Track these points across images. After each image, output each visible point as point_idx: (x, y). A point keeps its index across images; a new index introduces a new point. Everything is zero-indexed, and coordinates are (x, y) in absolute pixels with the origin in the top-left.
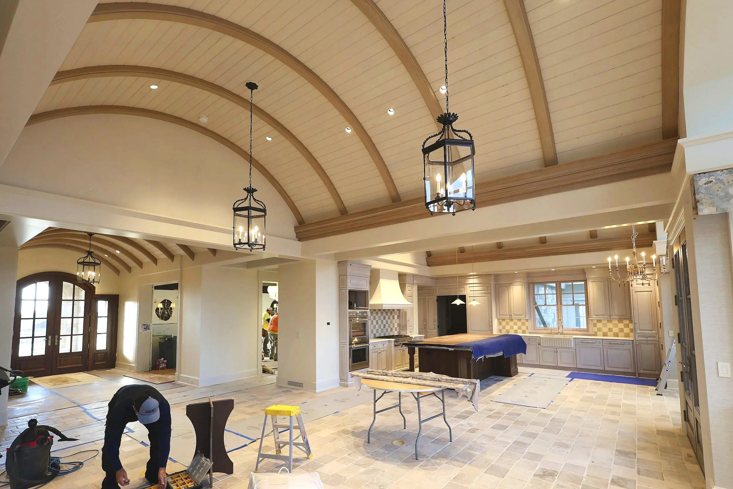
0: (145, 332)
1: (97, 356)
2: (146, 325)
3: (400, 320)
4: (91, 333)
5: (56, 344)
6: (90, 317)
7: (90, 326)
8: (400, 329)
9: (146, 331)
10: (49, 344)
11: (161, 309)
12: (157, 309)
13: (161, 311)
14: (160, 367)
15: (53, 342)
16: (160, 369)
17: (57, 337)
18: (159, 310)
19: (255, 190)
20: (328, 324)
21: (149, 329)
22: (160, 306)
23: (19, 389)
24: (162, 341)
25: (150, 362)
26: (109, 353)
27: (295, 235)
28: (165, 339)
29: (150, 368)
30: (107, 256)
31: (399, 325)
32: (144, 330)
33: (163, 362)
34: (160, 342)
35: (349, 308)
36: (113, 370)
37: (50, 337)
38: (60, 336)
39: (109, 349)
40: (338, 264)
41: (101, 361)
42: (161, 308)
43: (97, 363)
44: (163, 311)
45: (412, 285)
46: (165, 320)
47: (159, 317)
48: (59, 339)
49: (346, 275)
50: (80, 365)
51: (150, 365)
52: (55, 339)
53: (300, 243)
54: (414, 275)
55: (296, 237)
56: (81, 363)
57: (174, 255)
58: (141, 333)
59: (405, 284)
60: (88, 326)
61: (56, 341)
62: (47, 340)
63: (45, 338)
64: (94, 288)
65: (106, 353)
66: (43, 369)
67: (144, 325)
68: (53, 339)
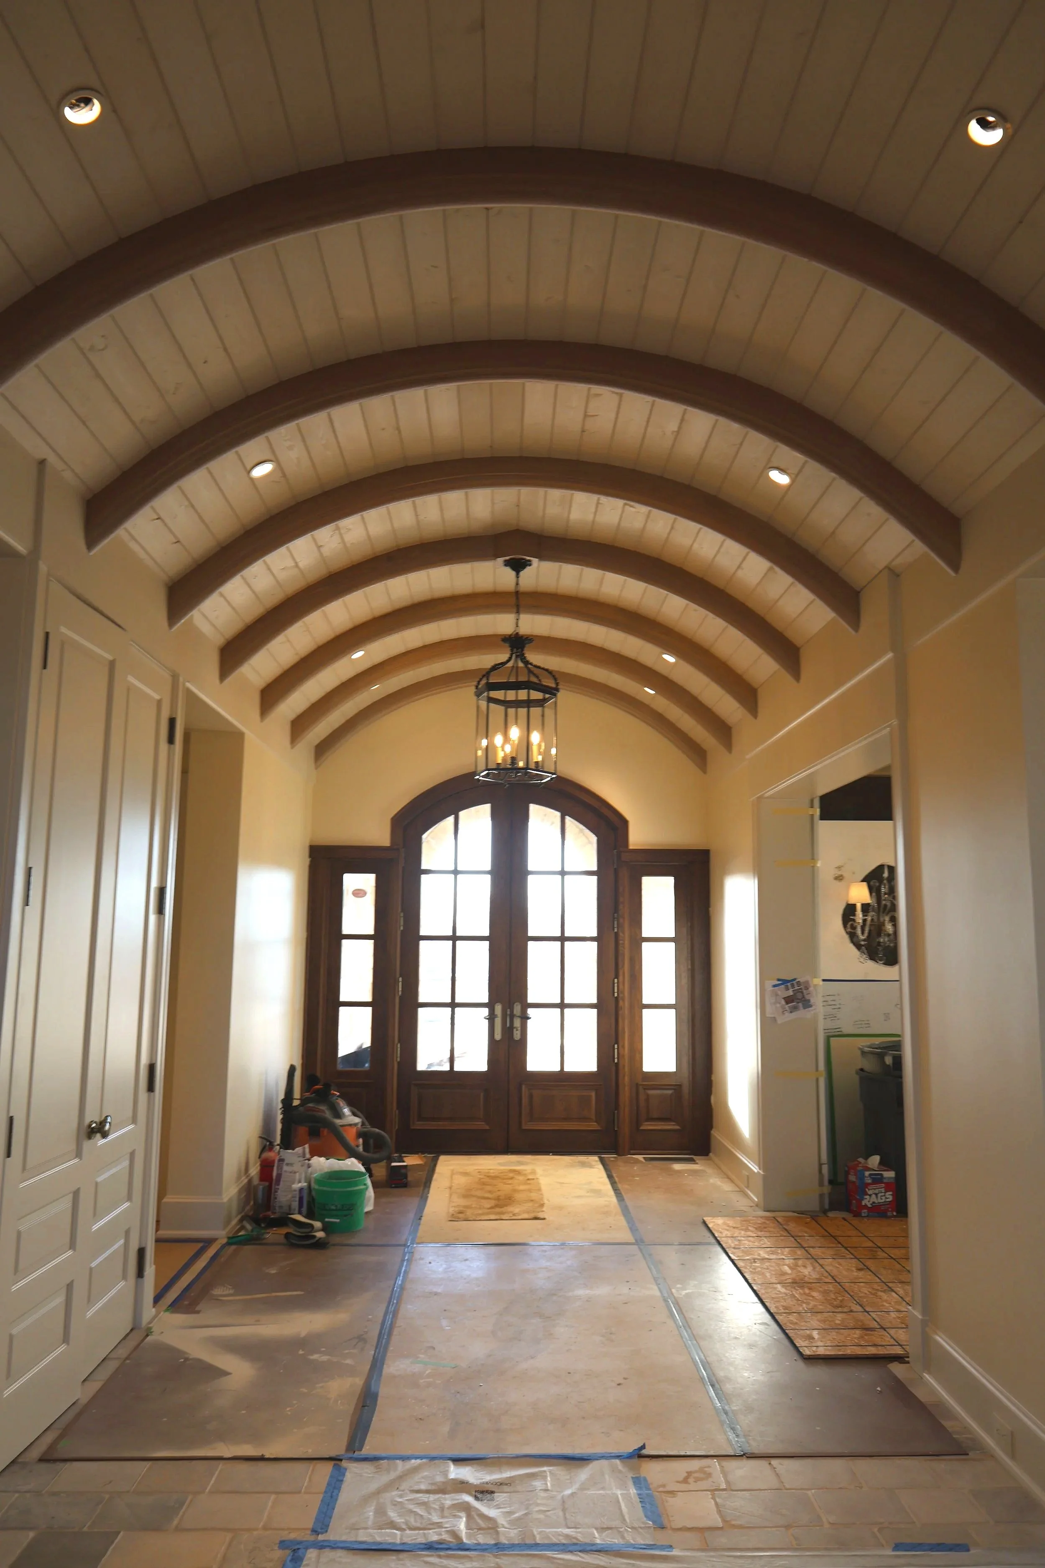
0: (789, 1017)
1: (648, 1095)
2: (793, 986)
4: (621, 1003)
5: (517, 1035)
6: (617, 934)
7: (617, 977)
9: (795, 1015)
10: (498, 1036)
11: (866, 908)
12: (849, 911)
13: (865, 921)
14: (867, 1201)
15: (508, 1031)
16: (864, 1212)
17: (517, 1009)
18: (854, 915)
21: (807, 1004)
22: (860, 894)
23: (318, 1224)
24: (869, 1065)
25: (820, 1165)
26: (686, 1090)
28: (881, 1056)
29: (821, 1196)
30: (652, 692)
32: (783, 1007)
33: (877, 1180)
34: (862, 1070)
36: (701, 1165)
37: (498, 1008)
38: (526, 1006)
39: (686, 1072)
41: (660, 1119)
42: (863, 905)
43: (647, 1126)
44: (875, 918)
46: (886, 964)
47: (858, 947)
48: (525, 1018)
50: (594, 1126)
51: (821, 1184)
52: (512, 1016)
56: (593, 1117)
57: (858, 590)
58: (774, 1019)
60: (613, 974)
61: (517, 1023)
62: (491, 1018)
63: (485, 1011)
64: (625, 822)
65: (678, 1088)
66: (482, 1125)
67: (784, 982)
68: (509, 1016)
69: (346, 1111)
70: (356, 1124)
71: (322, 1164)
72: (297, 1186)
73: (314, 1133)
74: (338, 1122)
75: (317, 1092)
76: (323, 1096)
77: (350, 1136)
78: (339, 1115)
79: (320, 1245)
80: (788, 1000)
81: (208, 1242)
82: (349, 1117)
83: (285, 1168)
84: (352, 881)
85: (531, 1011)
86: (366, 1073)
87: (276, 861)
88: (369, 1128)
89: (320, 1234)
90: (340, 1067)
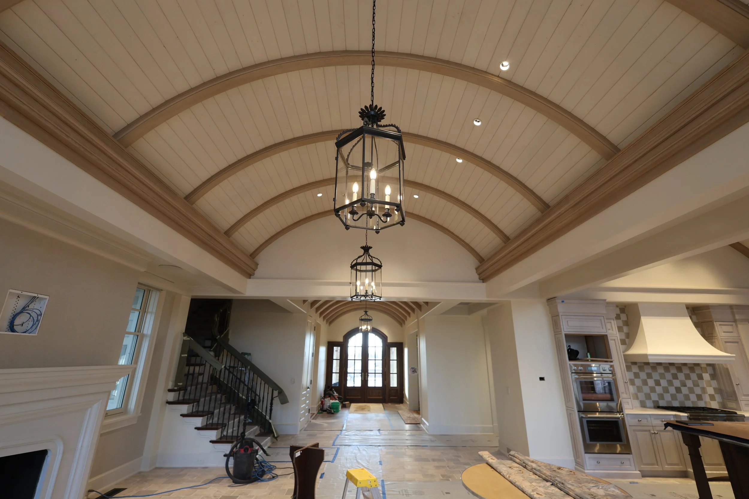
0: (413, 374)
1: (391, 391)
2: (414, 369)
3: (719, 383)
4: (386, 373)
5: (366, 379)
6: (385, 359)
8: (723, 397)
10: (363, 379)
15: (365, 378)
17: (367, 373)
19: (371, 248)
20: (542, 379)
21: (416, 372)
23: (332, 410)
26: (399, 390)
27: (477, 277)
31: (719, 391)
35: (570, 359)
36: (401, 405)
37: (363, 374)
38: (368, 373)
39: (398, 387)
40: (547, 302)
41: (394, 396)
43: (391, 398)
45: (733, 324)
48: (368, 376)
49: (558, 316)
50: (381, 398)
53: (484, 285)
54: (731, 307)
55: (479, 278)
56: (381, 396)
58: (411, 375)
59: (712, 322)
60: (385, 367)
61: (366, 376)
62: (362, 376)
63: (360, 374)
64: (387, 337)
65: (397, 390)
66: (360, 397)
67: (412, 368)
68: (365, 376)
69: (335, 393)
70: (337, 395)
71: (332, 401)
72: (328, 405)
73: (330, 397)
74: (334, 395)
75: (330, 389)
76: (331, 390)
77: (336, 397)
78: (334, 393)
79: (332, 413)
80: (413, 371)
81: (314, 414)
82: (336, 394)
83: (326, 402)
84: (335, 348)
85: (369, 374)
86: (337, 387)
87: (323, 345)
88: (339, 396)
89: (333, 412)
90: (333, 386)
